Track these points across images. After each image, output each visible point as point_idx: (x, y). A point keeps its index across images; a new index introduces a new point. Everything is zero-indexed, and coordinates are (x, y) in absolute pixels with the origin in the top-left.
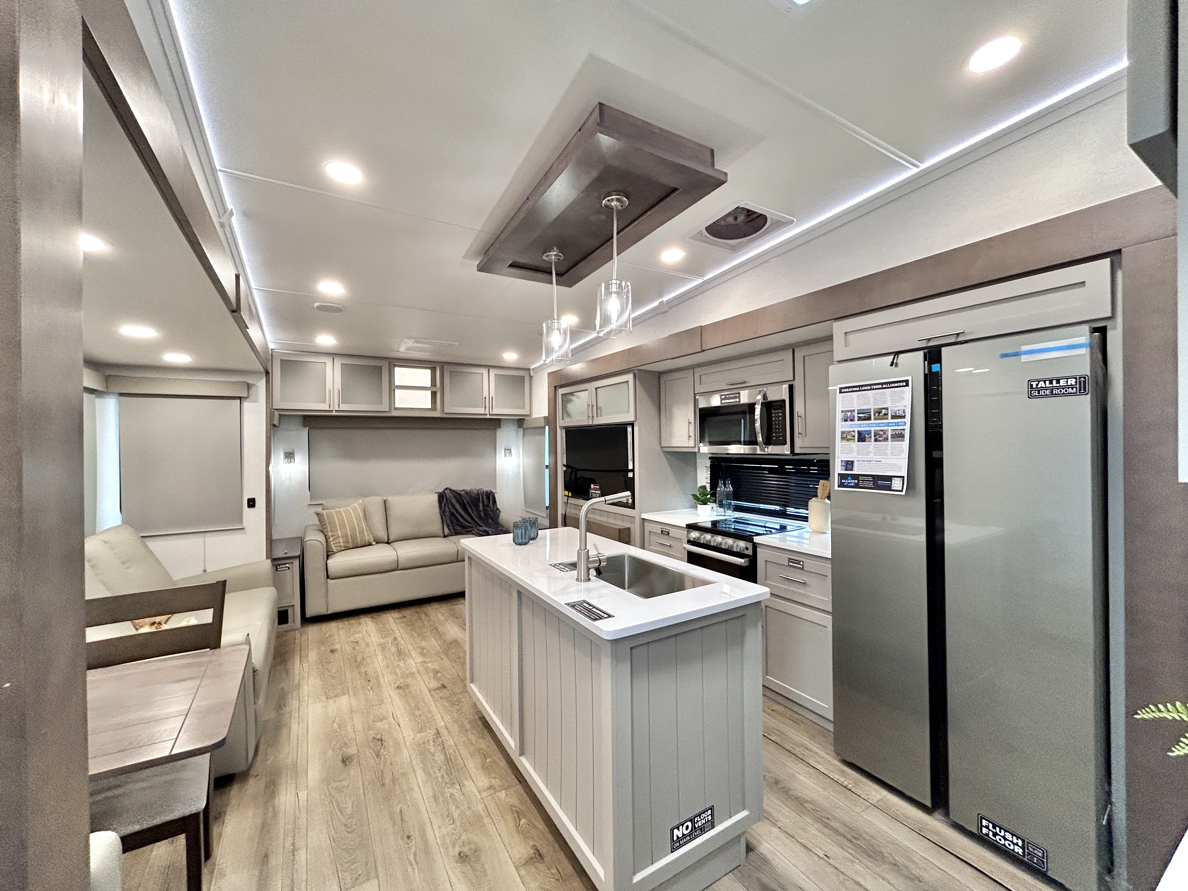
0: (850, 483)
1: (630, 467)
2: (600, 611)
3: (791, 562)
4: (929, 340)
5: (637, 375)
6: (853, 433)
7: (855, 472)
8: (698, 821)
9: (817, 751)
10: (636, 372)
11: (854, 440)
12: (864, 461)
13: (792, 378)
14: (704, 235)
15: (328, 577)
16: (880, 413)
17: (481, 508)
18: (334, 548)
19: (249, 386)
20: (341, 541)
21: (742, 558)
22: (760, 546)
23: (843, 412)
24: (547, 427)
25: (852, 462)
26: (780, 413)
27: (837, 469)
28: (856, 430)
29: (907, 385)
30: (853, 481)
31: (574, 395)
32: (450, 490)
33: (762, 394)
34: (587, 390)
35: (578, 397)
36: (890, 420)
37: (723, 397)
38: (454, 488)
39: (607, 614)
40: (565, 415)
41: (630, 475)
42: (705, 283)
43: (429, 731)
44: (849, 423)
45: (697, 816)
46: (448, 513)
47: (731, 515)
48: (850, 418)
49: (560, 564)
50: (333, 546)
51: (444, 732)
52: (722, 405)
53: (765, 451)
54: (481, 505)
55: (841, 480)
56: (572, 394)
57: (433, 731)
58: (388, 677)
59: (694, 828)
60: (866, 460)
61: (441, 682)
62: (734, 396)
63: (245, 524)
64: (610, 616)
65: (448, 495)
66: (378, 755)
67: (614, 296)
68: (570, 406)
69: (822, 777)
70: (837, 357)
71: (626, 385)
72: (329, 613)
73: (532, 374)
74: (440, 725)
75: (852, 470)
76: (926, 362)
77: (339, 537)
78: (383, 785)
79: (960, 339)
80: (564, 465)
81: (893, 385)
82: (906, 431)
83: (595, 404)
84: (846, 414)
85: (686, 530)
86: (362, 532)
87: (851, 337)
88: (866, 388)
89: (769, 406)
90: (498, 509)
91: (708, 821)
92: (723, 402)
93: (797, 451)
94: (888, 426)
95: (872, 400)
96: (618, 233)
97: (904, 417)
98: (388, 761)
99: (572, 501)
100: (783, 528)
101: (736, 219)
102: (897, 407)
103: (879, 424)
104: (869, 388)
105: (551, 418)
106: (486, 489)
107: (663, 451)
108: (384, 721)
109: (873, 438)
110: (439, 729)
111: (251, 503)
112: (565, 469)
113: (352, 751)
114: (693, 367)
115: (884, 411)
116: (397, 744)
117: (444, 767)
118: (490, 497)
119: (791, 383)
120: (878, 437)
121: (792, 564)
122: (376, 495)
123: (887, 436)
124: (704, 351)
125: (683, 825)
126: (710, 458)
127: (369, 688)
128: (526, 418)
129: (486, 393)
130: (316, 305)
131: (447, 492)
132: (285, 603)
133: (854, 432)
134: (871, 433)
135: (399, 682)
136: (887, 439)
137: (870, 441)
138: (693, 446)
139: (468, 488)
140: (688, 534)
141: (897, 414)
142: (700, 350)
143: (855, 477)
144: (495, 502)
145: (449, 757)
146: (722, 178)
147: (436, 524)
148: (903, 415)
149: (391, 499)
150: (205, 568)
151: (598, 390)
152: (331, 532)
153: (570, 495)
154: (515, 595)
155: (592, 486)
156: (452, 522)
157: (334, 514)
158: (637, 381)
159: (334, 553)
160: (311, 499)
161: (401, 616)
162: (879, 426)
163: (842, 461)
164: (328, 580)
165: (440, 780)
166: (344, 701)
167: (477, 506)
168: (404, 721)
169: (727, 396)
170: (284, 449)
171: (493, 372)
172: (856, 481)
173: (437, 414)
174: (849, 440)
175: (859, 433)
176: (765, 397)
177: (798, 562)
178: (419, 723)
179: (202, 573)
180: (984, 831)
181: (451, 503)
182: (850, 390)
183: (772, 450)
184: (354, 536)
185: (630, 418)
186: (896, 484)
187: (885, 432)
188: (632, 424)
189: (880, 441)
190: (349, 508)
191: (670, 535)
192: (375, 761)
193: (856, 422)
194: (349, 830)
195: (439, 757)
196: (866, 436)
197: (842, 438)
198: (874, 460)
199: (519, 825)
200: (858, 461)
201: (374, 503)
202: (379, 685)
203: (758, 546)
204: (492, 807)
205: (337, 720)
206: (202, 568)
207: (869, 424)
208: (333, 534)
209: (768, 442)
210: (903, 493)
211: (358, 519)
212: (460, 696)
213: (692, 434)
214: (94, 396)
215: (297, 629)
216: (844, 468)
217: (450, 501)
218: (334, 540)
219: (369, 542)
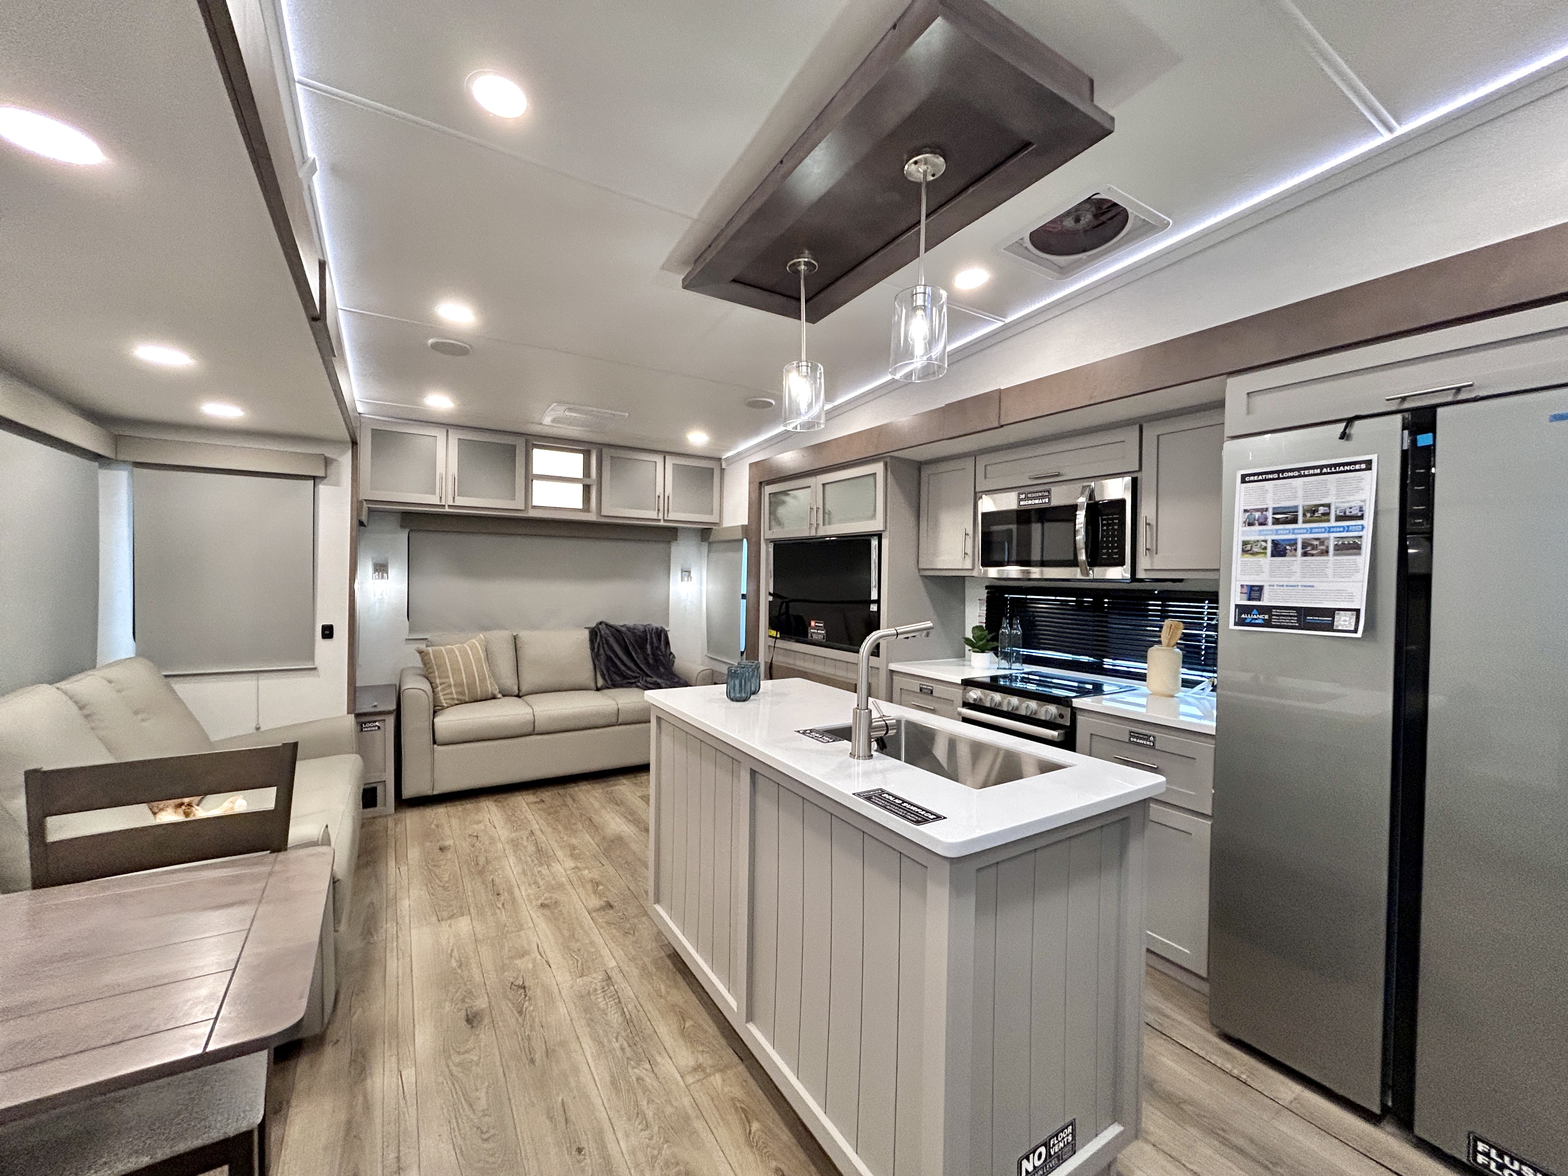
0: (1256, 619)
1: (874, 596)
2: (919, 808)
3: (1134, 737)
4: (1404, 399)
5: (889, 464)
6: (1264, 544)
7: (1265, 602)
8: (1054, 1145)
9: (1180, 1018)
10: (888, 460)
11: (1265, 553)
12: (1283, 586)
13: (1137, 469)
14: (1025, 245)
15: (435, 742)
16: (1314, 512)
17: (649, 651)
18: (443, 701)
19: (327, 462)
20: (454, 691)
21: (1054, 729)
22: (1082, 713)
23: (1246, 511)
24: (745, 540)
25: (1261, 588)
26: (1116, 519)
27: (1234, 597)
28: (1270, 538)
29: (1369, 468)
30: (1261, 617)
31: (788, 495)
32: (607, 625)
33: (1087, 493)
34: (810, 487)
35: (795, 497)
36: (1333, 523)
37: (1023, 496)
38: (611, 622)
39: (932, 814)
40: (773, 523)
41: (874, 608)
42: (1006, 327)
43: (595, 975)
44: (1257, 528)
45: (1053, 1137)
46: (603, 658)
47: (1019, 669)
48: (1258, 520)
49: (811, 731)
50: (442, 698)
51: (616, 976)
52: (1023, 508)
53: (1088, 574)
54: (648, 647)
55: (1240, 614)
56: (785, 493)
57: (600, 976)
58: (526, 890)
59: (1048, 1154)
60: (1285, 584)
61: (605, 899)
62: (1040, 494)
63: (319, 661)
64: (938, 817)
65: (603, 632)
66: (520, 1012)
67: (920, 313)
68: (781, 511)
69: (1197, 1060)
70: (1228, 432)
71: (871, 479)
72: (435, 793)
73: (724, 466)
74: (611, 966)
75: (1259, 600)
76: (1406, 432)
77: (450, 686)
78: (532, 1061)
79: (1462, 396)
80: (770, 594)
81: (1342, 468)
82: (1364, 540)
83: (821, 507)
84: (1251, 514)
85: (962, 687)
86: (483, 680)
87: (1258, 400)
88: (1291, 474)
89: (1096, 510)
90: (672, 653)
91: (1068, 1143)
92: (1022, 503)
93: (1141, 575)
94: (1329, 532)
95: (1300, 493)
96: (928, 216)
97: (1361, 517)
98: (537, 1019)
99: (781, 644)
100: (1098, 689)
101: (1077, 220)
102: (1348, 502)
103: (1311, 529)
104: (1296, 473)
105: (754, 527)
106: (656, 624)
107: (921, 576)
108: (527, 957)
109: (1300, 551)
110: (609, 972)
111: (327, 632)
112: (771, 598)
113: (481, 1003)
114: (974, 455)
115: (1322, 510)
116: (547, 992)
117: (624, 1034)
118: (661, 636)
119: (1135, 475)
120: (1309, 548)
121: (1135, 740)
122: (503, 628)
123: (1327, 547)
124: (1002, 426)
125: (1034, 1152)
126: (987, 587)
127: (500, 906)
128: (714, 527)
129: (659, 490)
130: (431, 341)
131: (602, 627)
132: (374, 778)
133: (1266, 541)
134: (1296, 544)
135: (543, 898)
136: (1327, 552)
137: (1295, 556)
138: (971, 568)
139: (630, 623)
140: (964, 695)
141: (1348, 514)
142: (997, 425)
143: (1267, 610)
144: (667, 643)
145: (628, 1017)
146: (1107, 126)
147: (585, 670)
148: (1359, 514)
149: (525, 635)
150: (258, 724)
151: (827, 486)
152: (440, 678)
153: (778, 636)
154: (746, 777)
155: (813, 623)
156: (608, 670)
157: (444, 652)
158: (889, 473)
159: (443, 708)
160: (411, 630)
161: (538, 800)
162: (1311, 533)
163: (1242, 586)
164: (435, 746)
165: (619, 1053)
166: (463, 924)
167: (643, 649)
168: (554, 955)
169: (1029, 495)
170: (372, 559)
171: (670, 461)
172: (1266, 617)
173: (592, 517)
174: (1255, 554)
175: (1275, 543)
176: (1091, 496)
177: (1147, 737)
178: (578, 961)
179: (253, 730)
180: (1481, 1159)
181: (607, 642)
182: (1260, 477)
183: (1098, 573)
184: (471, 685)
185: (875, 525)
186: (1344, 621)
187: (1322, 541)
188: (879, 536)
189: (1313, 555)
190: (465, 645)
191: (934, 694)
192: (517, 1020)
193: (1270, 526)
194: (485, 1136)
195: (614, 1017)
196: (1288, 547)
197: (1244, 551)
198: (1300, 584)
199: (750, 1133)
200: (1270, 586)
201: (500, 638)
202: (514, 900)
203: (1078, 712)
204: (704, 1100)
205: (455, 953)
206: (254, 725)
207: (1294, 529)
208: (443, 681)
209: (1094, 561)
210: (1359, 634)
211: (478, 661)
212: (636, 921)
213: (969, 551)
214: (97, 464)
215: (390, 815)
216: (1246, 596)
217: (606, 640)
218: (443, 689)
219: (492, 693)
